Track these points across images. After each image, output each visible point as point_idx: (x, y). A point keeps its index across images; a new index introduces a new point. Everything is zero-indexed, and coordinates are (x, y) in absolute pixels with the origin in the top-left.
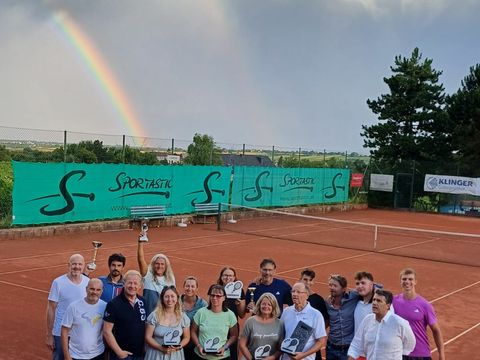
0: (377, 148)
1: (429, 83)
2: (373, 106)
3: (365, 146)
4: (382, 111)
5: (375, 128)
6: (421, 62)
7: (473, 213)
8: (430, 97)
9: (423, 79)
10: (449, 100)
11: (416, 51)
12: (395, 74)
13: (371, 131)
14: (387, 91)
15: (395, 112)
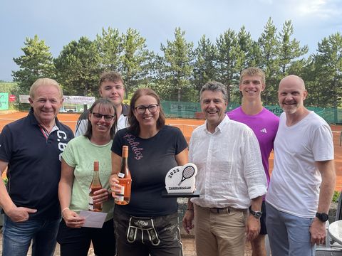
0: (21, 82)
1: (44, 51)
2: (17, 61)
3: (14, 81)
4: (22, 64)
5: (19, 72)
6: (39, 41)
7: (71, 112)
8: (45, 58)
9: (41, 49)
10: (55, 61)
11: (36, 36)
12: (26, 46)
13: (17, 74)
14: (24, 54)
15: (28, 65)
